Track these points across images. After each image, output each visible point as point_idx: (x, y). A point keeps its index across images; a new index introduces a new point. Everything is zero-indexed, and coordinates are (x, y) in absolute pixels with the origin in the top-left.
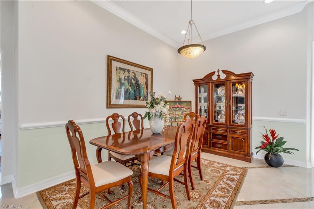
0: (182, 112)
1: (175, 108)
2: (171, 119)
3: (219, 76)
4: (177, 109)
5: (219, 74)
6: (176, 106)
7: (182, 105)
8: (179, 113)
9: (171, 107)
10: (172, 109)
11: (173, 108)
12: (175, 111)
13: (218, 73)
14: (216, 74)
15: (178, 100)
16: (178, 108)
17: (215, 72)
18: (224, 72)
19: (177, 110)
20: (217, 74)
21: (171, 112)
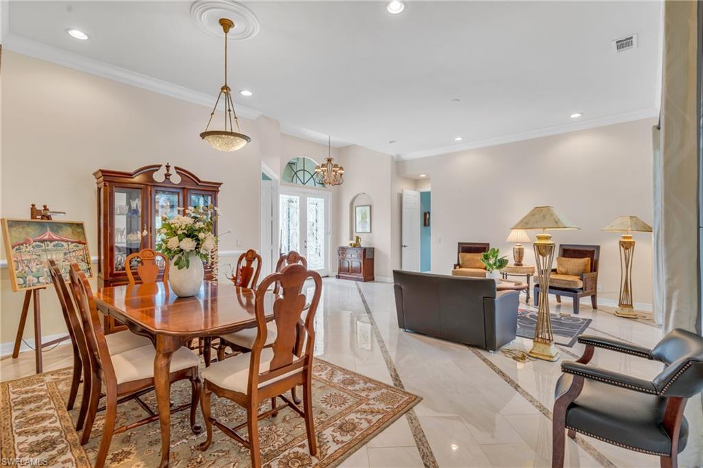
0: (65, 254)
1: (43, 241)
2: (38, 278)
3: (167, 176)
4: (51, 245)
5: (170, 172)
6: (46, 237)
7: (61, 233)
8: (58, 255)
9: (32, 240)
10: (33, 247)
11: (37, 243)
12: (45, 250)
13: (168, 170)
14: (163, 170)
15: (42, 219)
16: (51, 241)
17: (160, 166)
18: (178, 171)
19: (49, 248)
20: (166, 172)
21: (35, 257)
